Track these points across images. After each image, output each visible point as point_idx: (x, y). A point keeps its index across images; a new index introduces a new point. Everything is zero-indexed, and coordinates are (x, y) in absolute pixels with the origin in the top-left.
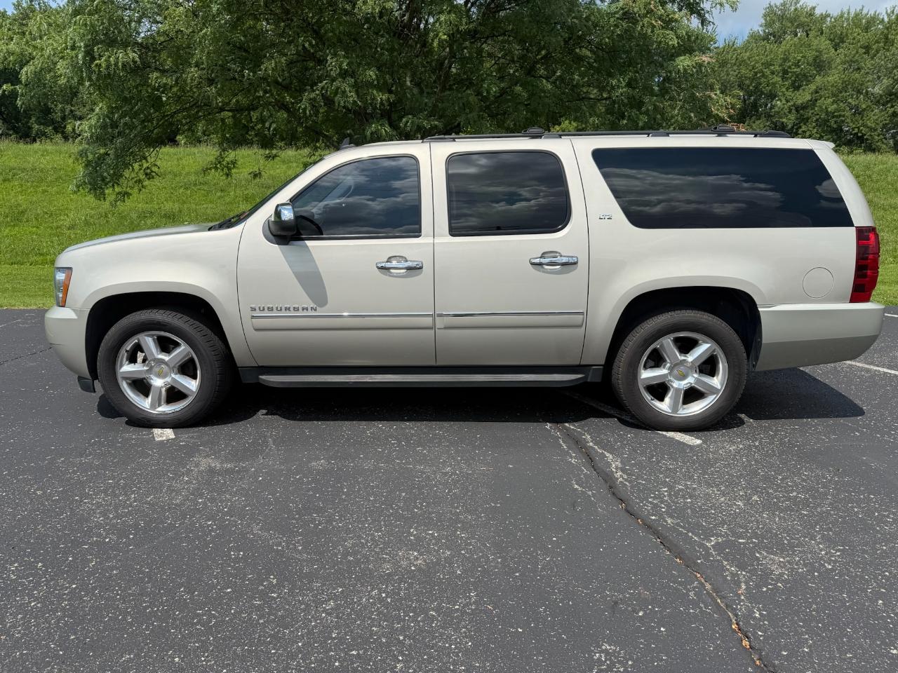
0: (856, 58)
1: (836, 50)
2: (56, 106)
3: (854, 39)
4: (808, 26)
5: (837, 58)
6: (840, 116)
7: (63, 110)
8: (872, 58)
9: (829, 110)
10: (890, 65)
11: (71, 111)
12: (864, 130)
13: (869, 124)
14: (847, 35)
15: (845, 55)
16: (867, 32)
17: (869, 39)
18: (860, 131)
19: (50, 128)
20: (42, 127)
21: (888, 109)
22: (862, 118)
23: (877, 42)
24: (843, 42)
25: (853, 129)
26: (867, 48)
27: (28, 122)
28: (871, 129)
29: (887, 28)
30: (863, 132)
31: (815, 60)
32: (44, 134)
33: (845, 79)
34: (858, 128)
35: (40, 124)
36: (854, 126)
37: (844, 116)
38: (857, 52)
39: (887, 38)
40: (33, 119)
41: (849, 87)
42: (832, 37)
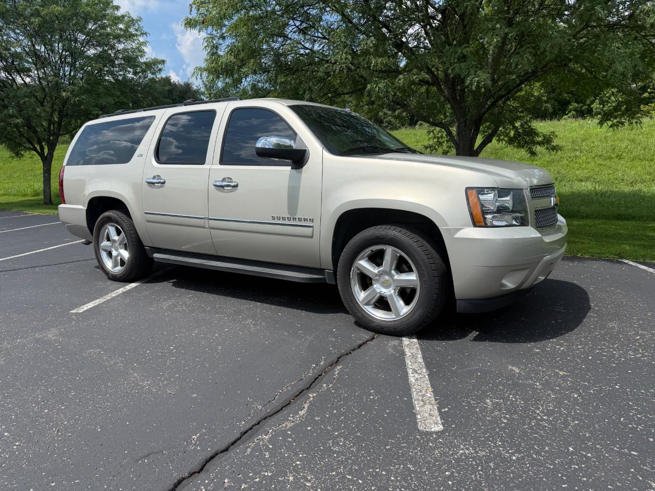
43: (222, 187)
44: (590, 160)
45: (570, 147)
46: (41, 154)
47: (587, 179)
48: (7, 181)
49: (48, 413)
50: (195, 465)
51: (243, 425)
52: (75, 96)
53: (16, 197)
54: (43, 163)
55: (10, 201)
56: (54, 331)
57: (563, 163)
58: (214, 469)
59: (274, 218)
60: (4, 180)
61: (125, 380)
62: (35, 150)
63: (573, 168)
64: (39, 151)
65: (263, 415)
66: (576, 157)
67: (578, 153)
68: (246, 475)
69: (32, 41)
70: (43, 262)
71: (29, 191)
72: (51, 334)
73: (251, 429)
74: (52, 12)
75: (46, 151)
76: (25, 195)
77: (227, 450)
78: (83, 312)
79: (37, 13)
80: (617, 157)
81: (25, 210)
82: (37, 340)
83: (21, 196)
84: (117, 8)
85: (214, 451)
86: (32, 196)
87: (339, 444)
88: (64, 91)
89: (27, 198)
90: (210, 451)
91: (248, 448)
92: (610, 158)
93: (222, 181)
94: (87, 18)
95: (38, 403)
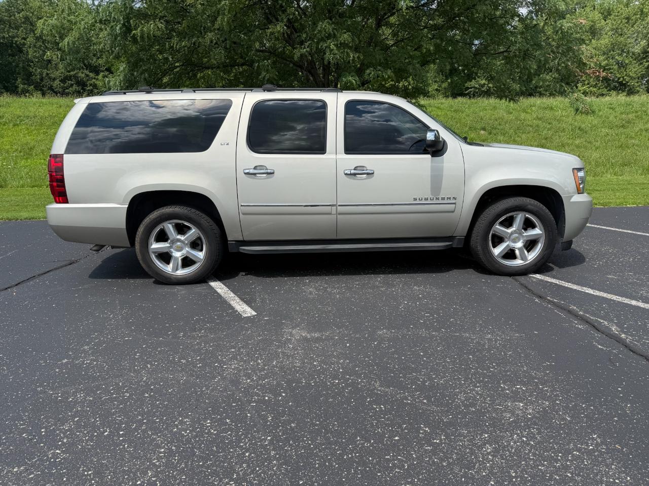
0: (621, 26)
1: (605, 21)
2: (36, 70)
3: (618, 12)
4: (584, 3)
5: (607, 26)
6: (610, 69)
7: (41, 74)
8: (632, 26)
9: (602, 64)
10: (645, 31)
11: (47, 74)
12: (627, 79)
13: (631, 74)
14: (613, 9)
15: (613, 24)
16: (628, 7)
17: (629, 12)
18: (624, 79)
19: (32, 87)
20: (26, 86)
21: (644, 63)
22: (625, 70)
23: (635, 14)
24: (610, 15)
25: (619, 79)
26: (628, 19)
27: (15, 83)
28: (632, 78)
29: (643, 4)
30: (627, 80)
31: (591, 28)
32: (28, 91)
33: (613, 42)
34: (623, 77)
35: (24, 84)
36: (620, 76)
37: (612, 69)
38: (622, 22)
39: (642, 11)
40: (19, 80)
41: (616, 47)
42: (602, 11)
43: (355, 174)
59: (415, 199)
93: (355, 169)
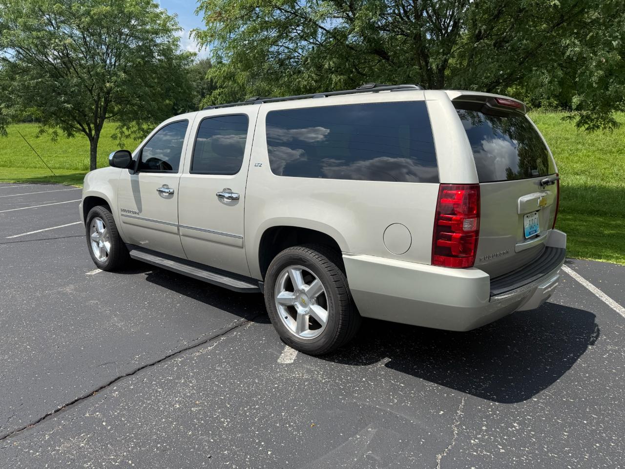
44: (590, 154)
45: (573, 140)
46: (89, 135)
47: (583, 172)
48: (62, 155)
49: (55, 338)
50: (130, 371)
51: (170, 352)
52: (118, 86)
53: (69, 170)
54: (91, 143)
55: (64, 174)
56: (72, 286)
57: (563, 156)
58: (141, 373)
60: (60, 154)
61: (107, 321)
62: (84, 130)
63: (572, 161)
64: (88, 132)
65: (185, 347)
66: (577, 150)
67: (580, 146)
68: (158, 378)
69: (83, 34)
70: (77, 233)
71: (80, 165)
72: (69, 289)
73: (173, 355)
74: (102, 11)
75: (93, 132)
76: (76, 169)
77: (153, 364)
78: (95, 274)
79: (88, 13)
80: (617, 152)
81: (74, 184)
82: (59, 293)
83: (73, 170)
84: (156, 6)
85: (145, 364)
86: (82, 170)
87: (222, 366)
88: (108, 82)
89: (78, 172)
90: (143, 364)
91: (166, 365)
92: (611, 152)
94: (130, 16)
95: (50, 331)
